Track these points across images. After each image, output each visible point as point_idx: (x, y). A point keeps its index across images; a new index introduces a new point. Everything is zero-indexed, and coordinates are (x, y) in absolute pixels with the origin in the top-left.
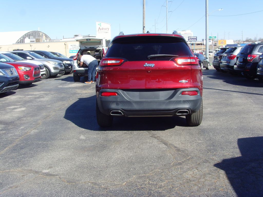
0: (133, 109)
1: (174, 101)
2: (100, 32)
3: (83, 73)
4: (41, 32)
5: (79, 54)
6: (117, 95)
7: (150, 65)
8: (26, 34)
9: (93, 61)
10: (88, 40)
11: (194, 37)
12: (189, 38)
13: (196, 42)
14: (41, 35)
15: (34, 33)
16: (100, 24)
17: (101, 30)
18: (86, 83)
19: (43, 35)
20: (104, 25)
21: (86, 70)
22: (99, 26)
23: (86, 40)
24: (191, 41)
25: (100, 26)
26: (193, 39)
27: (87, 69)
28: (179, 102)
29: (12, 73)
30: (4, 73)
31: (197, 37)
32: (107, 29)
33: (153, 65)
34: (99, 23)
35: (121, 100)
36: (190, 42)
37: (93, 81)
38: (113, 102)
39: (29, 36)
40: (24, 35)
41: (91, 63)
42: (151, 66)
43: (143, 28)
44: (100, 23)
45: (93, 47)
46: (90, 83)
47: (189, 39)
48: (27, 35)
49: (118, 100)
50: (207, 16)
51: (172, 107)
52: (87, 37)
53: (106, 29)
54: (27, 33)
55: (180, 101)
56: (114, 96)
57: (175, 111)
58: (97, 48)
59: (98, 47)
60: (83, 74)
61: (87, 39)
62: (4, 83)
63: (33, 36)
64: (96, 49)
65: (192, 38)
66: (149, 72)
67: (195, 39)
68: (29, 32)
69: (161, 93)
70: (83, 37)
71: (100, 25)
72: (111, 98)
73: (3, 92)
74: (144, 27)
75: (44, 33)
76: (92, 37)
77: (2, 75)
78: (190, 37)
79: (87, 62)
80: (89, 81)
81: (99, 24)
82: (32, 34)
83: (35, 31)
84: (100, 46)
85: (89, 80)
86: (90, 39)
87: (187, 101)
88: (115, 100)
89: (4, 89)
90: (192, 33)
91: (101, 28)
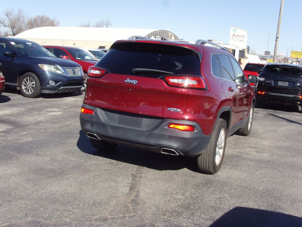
1: (157, 134)
2: (234, 39)
4: (170, 32)
6: (94, 114)
7: (132, 81)
8: (152, 33)
14: (169, 35)
15: (162, 32)
16: (235, 30)
17: (235, 37)
19: (172, 35)
20: (240, 32)
22: (233, 32)
29: (74, 73)
30: (63, 71)
32: (243, 36)
33: (136, 82)
35: (97, 121)
38: (89, 122)
39: (156, 35)
40: (150, 34)
42: (133, 83)
43: (276, 39)
44: (236, 28)
48: (154, 34)
53: (241, 36)
54: (154, 32)
55: (165, 135)
56: (91, 115)
57: (157, 148)
62: (61, 82)
63: (160, 36)
66: (130, 90)
68: (156, 31)
71: (234, 31)
72: (87, 117)
73: (60, 92)
74: (277, 38)
75: (173, 34)
77: (61, 73)
81: (233, 30)
82: (160, 34)
83: (163, 30)
87: (174, 137)
89: (60, 88)
91: (236, 34)
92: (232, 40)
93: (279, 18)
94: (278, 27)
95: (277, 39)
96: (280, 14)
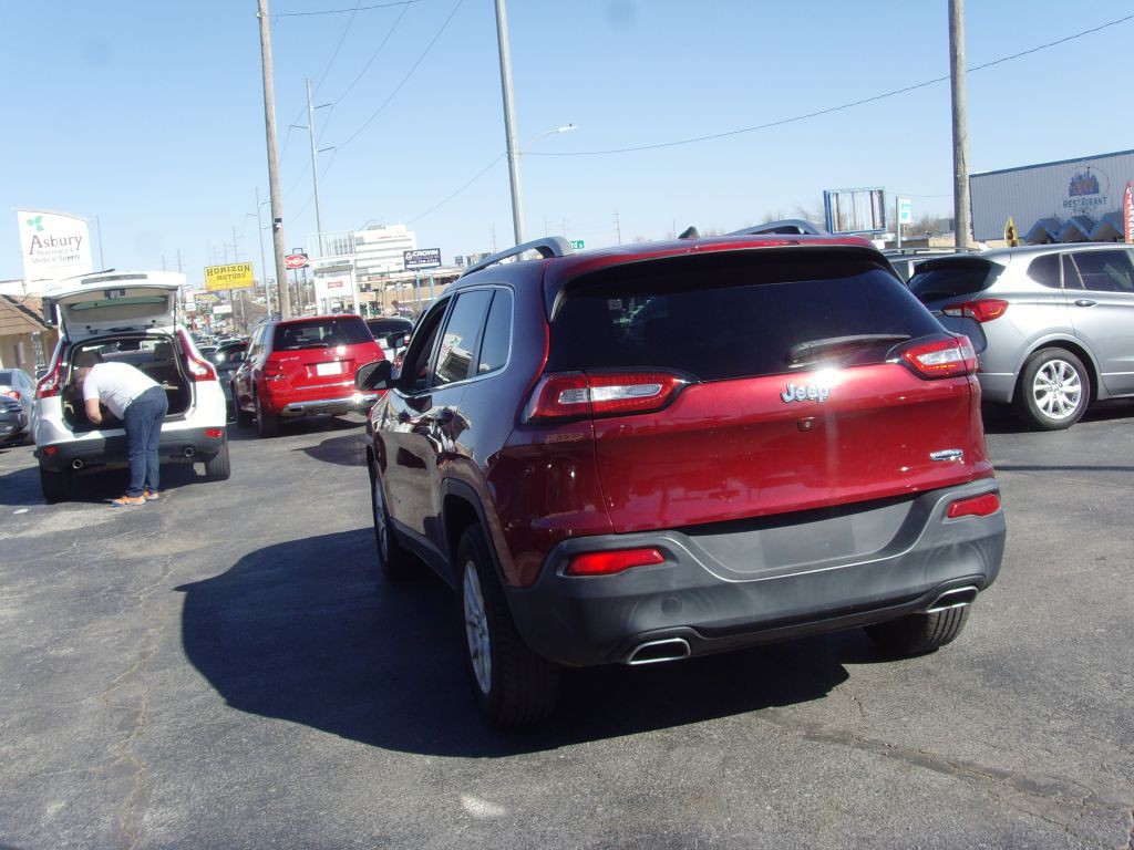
0: (748, 621)
1: (925, 553)
2: (41, 257)
3: (98, 456)
5: (65, 364)
6: (661, 559)
9: (146, 393)
10: (113, 295)
11: (428, 253)
12: (409, 257)
13: (437, 272)
16: (38, 220)
17: (45, 250)
18: (117, 505)
20: (59, 225)
21: (108, 440)
22: (33, 230)
23: (101, 297)
24: (418, 269)
25: (40, 229)
26: (423, 258)
27: (120, 432)
28: (941, 556)
31: (439, 250)
32: (73, 241)
34: (33, 216)
35: (688, 585)
36: (412, 273)
37: (150, 491)
38: (646, 599)
41: (138, 405)
43: (274, 226)
44: (39, 214)
45: (129, 329)
46: (141, 500)
47: (407, 262)
49: (674, 586)
50: (515, 157)
51: (918, 582)
52: (103, 279)
53: (66, 242)
55: (949, 547)
56: (648, 567)
58: (149, 331)
59: (151, 327)
60: (97, 462)
61: (107, 292)
64: (146, 334)
65: (421, 254)
66: (808, 425)
67: (433, 257)
69: (859, 521)
70: (84, 282)
71: (35, 225)
72: (633, 581)
74: (279, 220)
76: (126, 277)
78: (412, 252)
79: (116, 398)
80: (137, 492)
81: (30, 222)
84: (159, 319)
85: (134, 485)
86: (122, 290)
87: (974, 542)
88: (651, 588)
90: (411, 235)
91: (42, 236)
92: (36, 261)
93: (270, 150)
94: (271, 184)
95: (279, 225)
96: (269, 135)
